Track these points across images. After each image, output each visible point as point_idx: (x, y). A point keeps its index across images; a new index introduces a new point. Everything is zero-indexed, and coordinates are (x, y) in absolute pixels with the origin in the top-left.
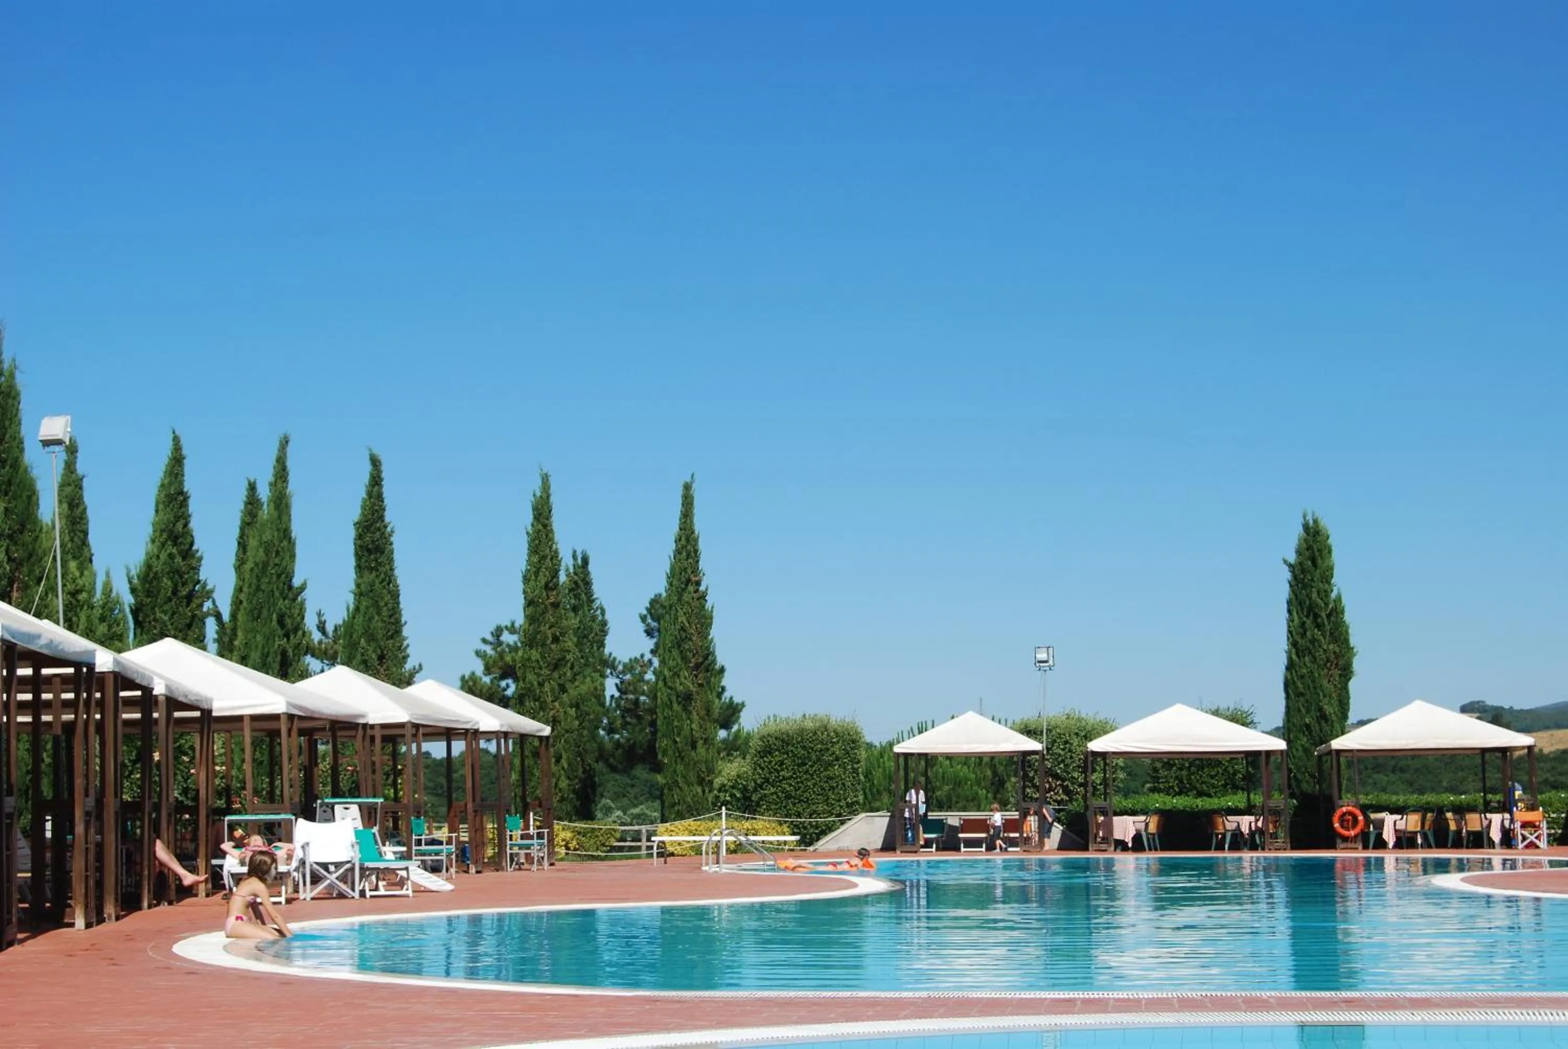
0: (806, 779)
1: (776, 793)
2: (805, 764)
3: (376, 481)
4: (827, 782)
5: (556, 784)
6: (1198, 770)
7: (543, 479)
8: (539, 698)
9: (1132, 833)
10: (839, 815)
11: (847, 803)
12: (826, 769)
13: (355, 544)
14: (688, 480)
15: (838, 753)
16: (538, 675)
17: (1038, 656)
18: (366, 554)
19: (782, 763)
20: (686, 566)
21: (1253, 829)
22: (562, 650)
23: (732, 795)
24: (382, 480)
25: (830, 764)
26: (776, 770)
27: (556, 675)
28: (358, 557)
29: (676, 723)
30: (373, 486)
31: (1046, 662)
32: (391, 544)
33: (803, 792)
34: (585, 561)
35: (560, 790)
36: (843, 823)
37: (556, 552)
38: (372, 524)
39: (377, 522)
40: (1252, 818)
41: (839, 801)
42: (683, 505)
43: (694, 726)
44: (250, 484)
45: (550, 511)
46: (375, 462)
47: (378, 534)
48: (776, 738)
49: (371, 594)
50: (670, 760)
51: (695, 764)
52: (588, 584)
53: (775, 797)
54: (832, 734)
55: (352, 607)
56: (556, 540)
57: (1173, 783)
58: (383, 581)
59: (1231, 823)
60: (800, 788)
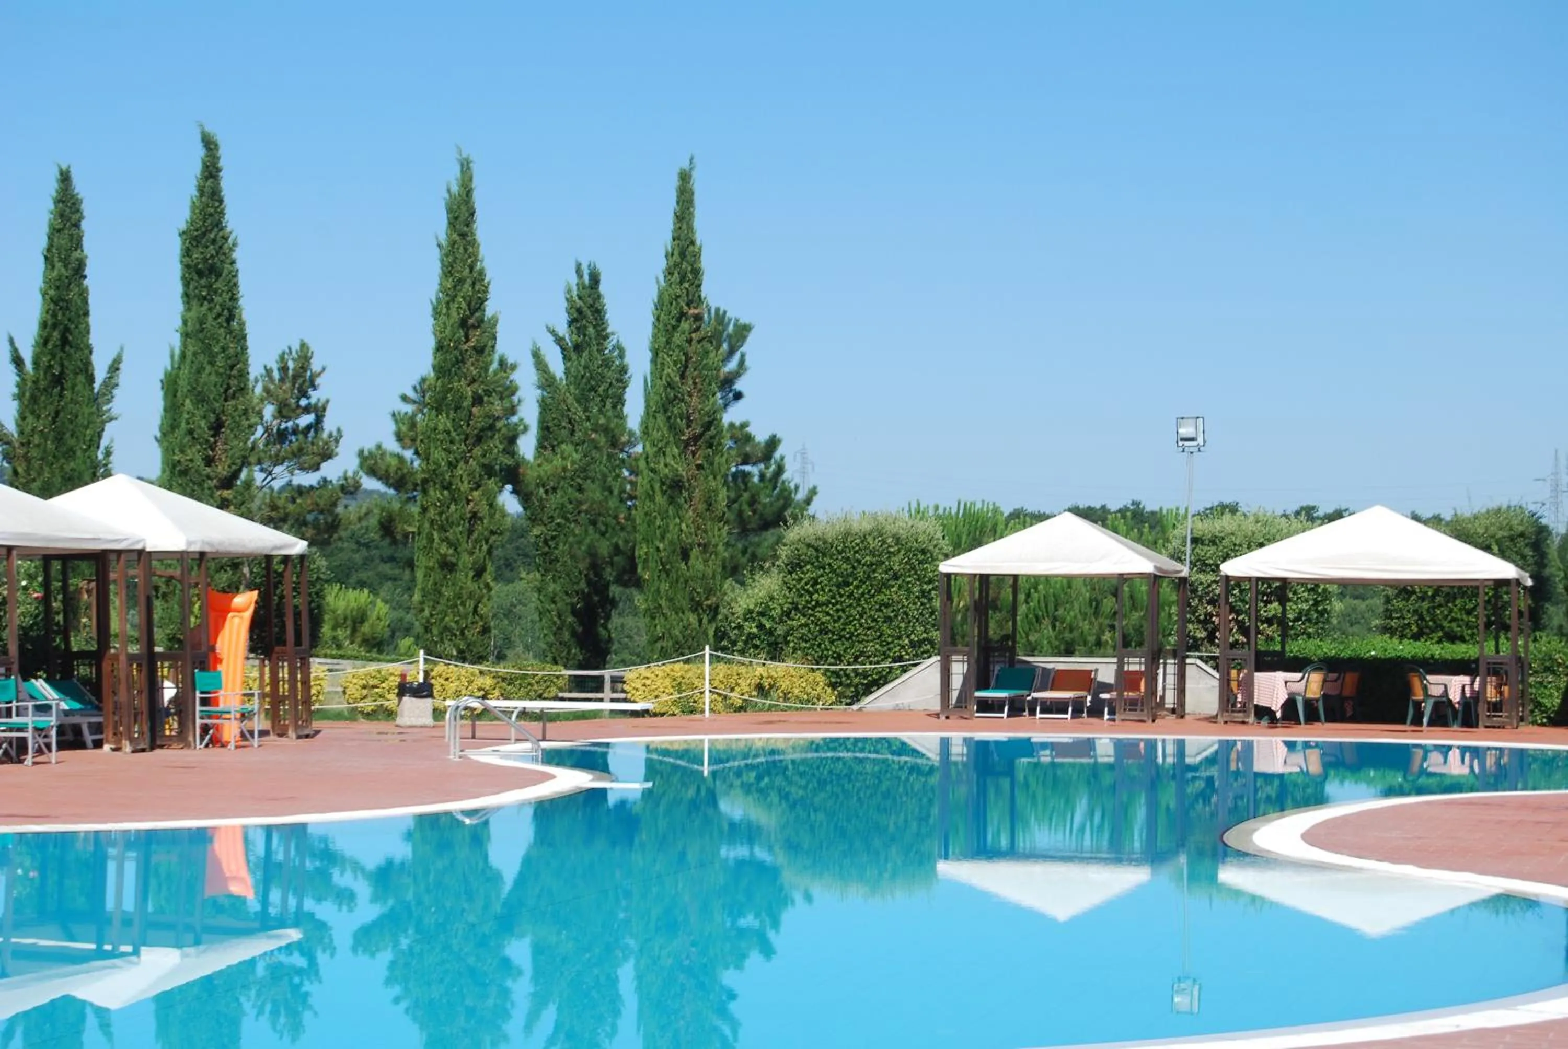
0: (851, 605)
1: (806, 625)
2: (848, 584)
3: (211, 171)
4: (880, 610)
5: (476, 608)
6: (1448, 602)
7: (462, 165)
8: (450, 484)
9: (1282, 697)
10: (900, 659)
11: (911, 642)
12: (879, 592)
13: (182, 262)
14: (686, 165)
15: (896, 568)
16: (448, 451)
17: (1180, 431)
18: (196, 278)
19: (815, 582)
20: (679, 292)
21: (1468, 695)
22: (488, 416)
23: (761, 626)
24: (219, 170)
25: (885, 584)
26: (807, 591)
27: (477, 451)
28: (186, 282)
29: (658, 522)
30: (207, 178)
31: (1193, 439)
32: (233, 262)
33: (845, 624)
34: (595, 279)
35: (481, 617)
36: (905, 670)
37: (481, 273)
38: (204, 234)
39: (211, 231)
40: (1466, 679)
41: (900, 638)
42: (678, 203)
43: (684, 526)
44: (62, 173)
45: (472, 214)
46: (210, 144)
47: (212, 250)
48: (809, 546)
49: (201, 336)
50: (652, 576)
51: (686, 582)
52: (598, 312)
53: (804, 631)
54: (890, 540)
55: (177, 352)
56: (480, 257)
57: (1410, 619)
58: (219, 315)
59: (1437, 684)
60: (840, 618)
